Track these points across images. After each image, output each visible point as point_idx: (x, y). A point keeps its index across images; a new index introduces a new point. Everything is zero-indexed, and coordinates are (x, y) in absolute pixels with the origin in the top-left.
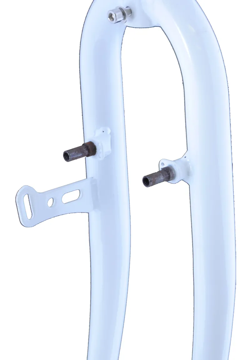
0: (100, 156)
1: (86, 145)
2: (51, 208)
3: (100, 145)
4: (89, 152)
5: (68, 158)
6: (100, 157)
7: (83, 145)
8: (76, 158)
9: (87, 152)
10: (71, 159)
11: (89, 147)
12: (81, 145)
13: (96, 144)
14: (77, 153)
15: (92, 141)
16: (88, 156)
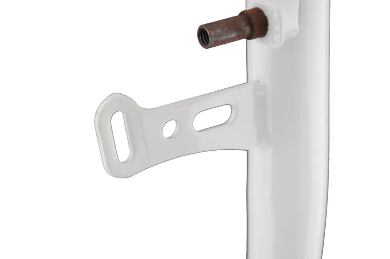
0: (275, 38)
1: (247, 14)
2: (169, 140)
3: (275, 15)
4: (252, 29)
5: (208, 41)
6: (274, 42)
7: (242, 13)
8: (225, 42)
9: (247, 30)
10: (213, 43)
11: (254, 20)
12: (237, 14)
13: (267, 13)
14: (226, 31)
15: (261, 8)
16: (249, 37)
